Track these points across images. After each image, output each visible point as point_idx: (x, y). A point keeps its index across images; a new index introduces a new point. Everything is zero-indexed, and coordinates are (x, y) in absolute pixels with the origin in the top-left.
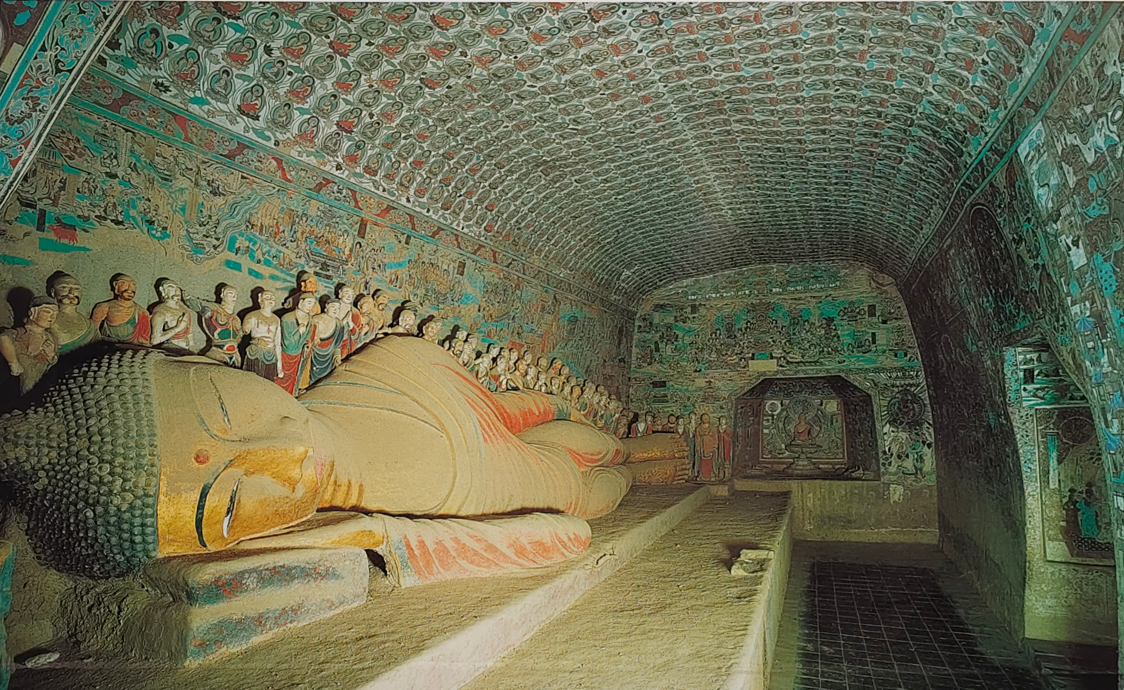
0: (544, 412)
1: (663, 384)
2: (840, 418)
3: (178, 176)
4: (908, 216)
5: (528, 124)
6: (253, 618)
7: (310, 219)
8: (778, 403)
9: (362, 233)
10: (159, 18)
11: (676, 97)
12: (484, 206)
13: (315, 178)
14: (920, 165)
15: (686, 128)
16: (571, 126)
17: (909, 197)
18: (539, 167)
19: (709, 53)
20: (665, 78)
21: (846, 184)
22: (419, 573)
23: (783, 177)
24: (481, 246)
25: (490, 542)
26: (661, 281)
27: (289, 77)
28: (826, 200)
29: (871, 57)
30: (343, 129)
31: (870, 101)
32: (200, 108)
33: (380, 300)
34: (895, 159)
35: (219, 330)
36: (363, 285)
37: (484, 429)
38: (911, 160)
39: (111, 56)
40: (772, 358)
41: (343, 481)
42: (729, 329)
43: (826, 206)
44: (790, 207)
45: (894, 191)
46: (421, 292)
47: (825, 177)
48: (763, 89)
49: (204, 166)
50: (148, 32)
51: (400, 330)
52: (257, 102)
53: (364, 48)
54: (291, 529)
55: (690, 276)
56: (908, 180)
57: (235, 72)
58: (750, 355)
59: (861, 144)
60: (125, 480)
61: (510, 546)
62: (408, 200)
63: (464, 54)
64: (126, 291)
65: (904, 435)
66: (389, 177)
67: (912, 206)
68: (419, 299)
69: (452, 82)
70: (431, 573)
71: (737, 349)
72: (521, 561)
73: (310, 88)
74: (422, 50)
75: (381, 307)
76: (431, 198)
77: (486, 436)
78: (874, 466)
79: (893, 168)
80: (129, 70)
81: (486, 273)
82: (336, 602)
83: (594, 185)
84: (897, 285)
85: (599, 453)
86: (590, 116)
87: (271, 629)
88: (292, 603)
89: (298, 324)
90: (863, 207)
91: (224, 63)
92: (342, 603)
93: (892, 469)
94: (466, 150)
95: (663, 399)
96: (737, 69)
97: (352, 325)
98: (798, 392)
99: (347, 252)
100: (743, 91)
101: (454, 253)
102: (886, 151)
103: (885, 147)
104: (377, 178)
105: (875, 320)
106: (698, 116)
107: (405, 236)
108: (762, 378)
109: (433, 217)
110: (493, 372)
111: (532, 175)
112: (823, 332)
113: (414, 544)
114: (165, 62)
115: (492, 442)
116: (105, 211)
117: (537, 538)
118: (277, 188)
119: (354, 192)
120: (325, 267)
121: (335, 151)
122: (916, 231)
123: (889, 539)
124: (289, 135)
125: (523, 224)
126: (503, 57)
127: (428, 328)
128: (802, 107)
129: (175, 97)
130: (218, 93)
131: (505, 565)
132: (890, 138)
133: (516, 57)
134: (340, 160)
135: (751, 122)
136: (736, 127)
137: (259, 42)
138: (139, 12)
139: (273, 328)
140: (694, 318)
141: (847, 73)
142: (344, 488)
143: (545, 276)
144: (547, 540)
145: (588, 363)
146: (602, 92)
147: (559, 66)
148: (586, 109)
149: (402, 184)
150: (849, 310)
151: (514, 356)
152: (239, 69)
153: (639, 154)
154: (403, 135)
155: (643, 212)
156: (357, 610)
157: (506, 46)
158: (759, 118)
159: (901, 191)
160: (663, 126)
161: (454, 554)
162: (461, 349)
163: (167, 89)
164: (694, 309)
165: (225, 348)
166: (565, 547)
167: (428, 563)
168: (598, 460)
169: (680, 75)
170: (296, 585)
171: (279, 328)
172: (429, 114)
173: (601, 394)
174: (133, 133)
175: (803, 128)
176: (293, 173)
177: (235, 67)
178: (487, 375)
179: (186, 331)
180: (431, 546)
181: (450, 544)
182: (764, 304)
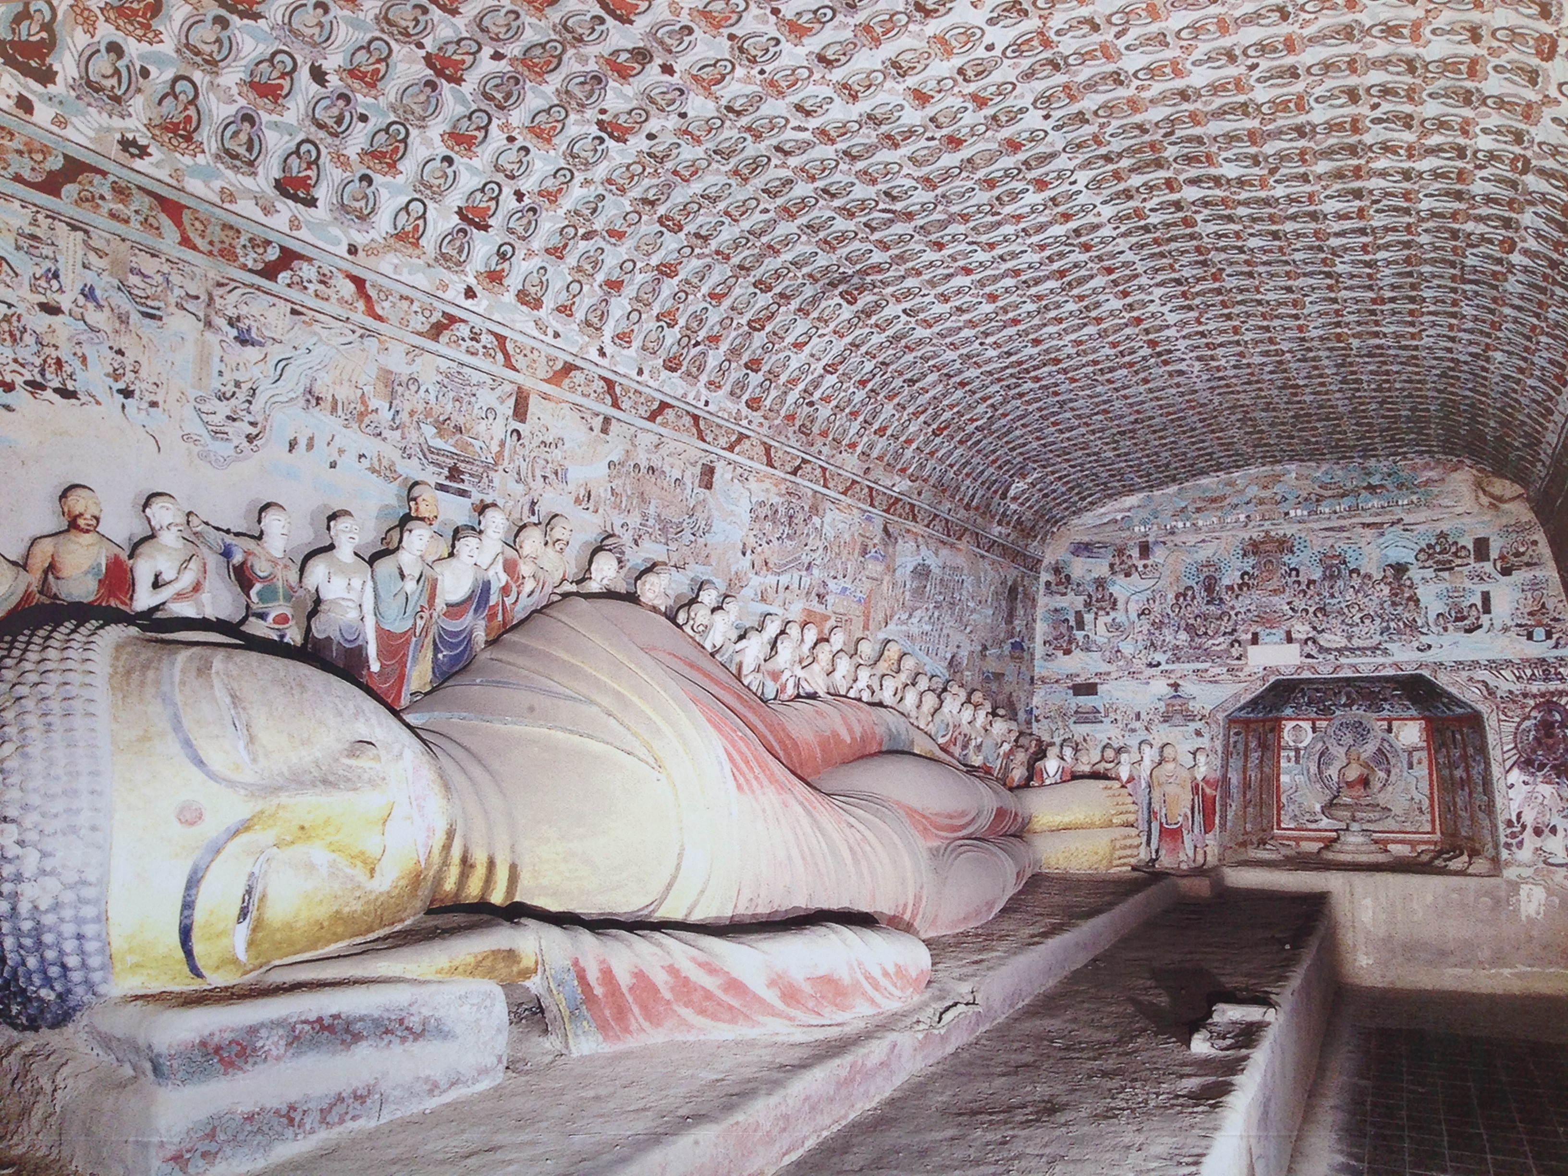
0: (862, 737)
1: (1089, 689)
2: (1424, 754)
3: (172, 309)
4: (1536, 360)
5: (803, 204)
6: (277, 1112)
7: (423, 389)
8: (1307, 725)
9: (520, 411)
10: (121, 22)
11: (1070, 136)
12: (742, 362)
13: (427, 314)
14: (1550, 253)
15: (1097, 201)
16: (881, 206)
17: (1535, 321)
18: (835, 286)
19: (1121, 43)
20: (1044, 101)
21: (1412, 300)
22: (603, 1027)
23: (1289, 290)
24: (742, 437)
25: (734, 974)
26: (1083, 499)
27: (361, 125)
28: (1376, 335)
29: (1433, 32)
30: (471, 222)
31: (1442, 125)
32: (207, 185)
33: (557, 533)
34: (1502, 242)
35: (258, 587)
36: (526, 508)
37: (737, 768)
38: (1532, 244)
39: (40, 96)
40: (1290, 640)
41: (480, 858)
42: (1210, 585)
43: (1379, 347)
44: (1309, 350)
45: (1507, 311)
46: (634, 520)
47: (1370, 288)
48: (1233, 110)
49: (222, 291)
50: (103, 50)
51: (594, 586)
52: (309, 172)
53: (486, 65)
54: (370, 946)
55: (1131, 490)
56: (1532, 286)
57: (265, 117)
58: (1249, 636)
59: (1433, 215)
60: (44, 855)
61: (772, 983)
62: (602, 353)
63: (667, 69)
64: (81, 515)
65: (1547, 790)
66: (565, 310)
67: (1544, 339)
68: (631, 532)
69: (653, 125)
70: (626, 1030)
71: (1226, 625)
72: (792, 1012)
73: (402, 146)
74: (592, 66)
75: (557, 547)
76: (644, 348)
77: (742, 780)
78: (1490, 851)
79: (1499, 261)
80: (74, 119)
81: (753, 484)
82: (443, 1083)
83: (939, 319)
84: (1528, 500)
85: (963, 814)
86: (914, 184)
87: (312, 1131)
88: (355, 1084)
89: (402, 576)
90: (1450, 345)
91: (242, 102)
92: (453, 1084)
93: (1525, 854)
94: (699, 257)
95: (1091, 717)
96: (1178, 73)
97: (504, 578)
98: (1344, 705)
99: (495, 448)
100: (1194, 118)
101: (693, 448)
102: (1481, 228)
103: (1479, 219)
104: (542, 313)
105: (1488, 567)
106: (1117, 176)
107: (601, 417)
108: (1272, 679)
109: (651, 383)
110: (771, 665)
111: (824, 304)
112: (1387, 590)
113: (593, 975)
114: (137, 103)
115: (753, 792)
116: (42, 373)
117: (820, 972)
118: (360, 332)
119: (501, 339)
120: (454, 473)
121: (459, 264)
122: (1555, 389)
123: (1516, 987)
124: (373, 234)
125: (817, 395)
126: (740, 72)
127: (644, 584)
128: (1312, 144)
129: (157, 165)
130: (236, 156)
131: (761, 1019)
132: (1489, 200)
133: (762, 72)
134: (472, 282)
135: (1217, 181)
136: (1191, 193)
137: (299, 60)
138: (86, 13)
139: (357, 583)
140: (1145, 566)
141: (1390, 68)
142: (480, 871)
143: (866, 490)
144: (844, 975)
145: (952, 649)
146: (928, 134)
147: (845, 86)
148: (905, 171)
149: (588, 324)
150: (1438, 549)
151: (811, 635)
152: (271, 112)
153: (1014, 255)
154: (581, 231)
155: (1036, 368)
156: (483, 1097)
157: (741, 50)
158: (1231, 171)
159: (1519, 309)
160: (1053, 199)
161: (668, 996)
162: (705, 622)
163: (143, 152)
164: (1145, 550)
165: (270, 619)
166: (876, 986)
167: (621, 1014)
168: (964, 827)
169: (1070, 93)
170: (363, 1051)
171: (370, 584)
172: (623, 190)
173: (976, 706)
174: (86, 232)
175: (1318, 187)
176: (386, 304)
177: (263, 108)
178: (758, 669)
179: (197, 588)
180: (624, 979)
181: (660, 978)
182: (1272, 540)
